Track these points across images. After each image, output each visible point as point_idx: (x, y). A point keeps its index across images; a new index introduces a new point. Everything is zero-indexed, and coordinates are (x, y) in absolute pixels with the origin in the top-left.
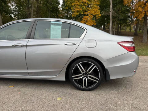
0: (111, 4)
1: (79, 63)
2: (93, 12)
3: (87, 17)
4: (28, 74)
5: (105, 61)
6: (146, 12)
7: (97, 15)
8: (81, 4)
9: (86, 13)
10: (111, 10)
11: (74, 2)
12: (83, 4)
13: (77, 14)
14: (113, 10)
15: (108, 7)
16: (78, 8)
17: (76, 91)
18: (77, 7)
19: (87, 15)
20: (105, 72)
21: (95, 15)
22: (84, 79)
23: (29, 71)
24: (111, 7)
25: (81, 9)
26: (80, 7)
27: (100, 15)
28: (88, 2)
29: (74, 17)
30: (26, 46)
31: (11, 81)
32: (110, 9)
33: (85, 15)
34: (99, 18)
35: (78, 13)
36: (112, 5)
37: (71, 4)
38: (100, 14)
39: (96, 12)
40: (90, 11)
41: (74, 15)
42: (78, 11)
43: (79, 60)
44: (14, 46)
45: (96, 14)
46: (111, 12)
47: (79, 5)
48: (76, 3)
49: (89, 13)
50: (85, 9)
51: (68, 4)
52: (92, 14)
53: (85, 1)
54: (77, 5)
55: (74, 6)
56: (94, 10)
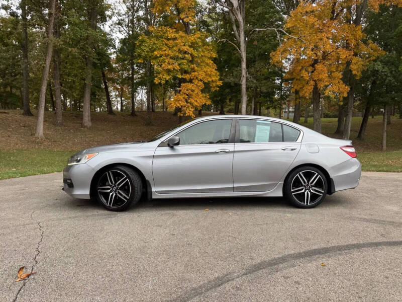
0: (245, 60)
1: (301, 173)
2: (204, 74)
3: (190, 86)
6: (317, 82)
7: (213, 81)
8: (177, 54)
9: (187, 77)
10: (244, 72)
11: (160, 49)
12: (180, 56)
13: (167, 78)
14: (249, 72)
15: (237, 67)
16: (169, 64)
18: (166, 61)
19: (191, 81)
21: (209, 82)
23: (236, 185)
24: (244, 65)
25: (178, 68)
26: (174, 61)
27: (220, 83)
28: (193, 51)
29: (160, 84)
30: (234, 152)
32: (241, 70)
33: (184, 81)
34: (218, 89)
35: (169, 75)
36: (246, 63)
37: (153, 52)
38: (220, 79)
39: (210, 76)
40: (196, 73)
41: (160, 79)
42: (168, 71)
43: (300, 169)
44: (216, 153)
45: (210, 80)
46: (245, 78)
47: (171, 57)
48: (165, 50)
49: (195, 76)
50: (186, 67)
51: (144, 51)
52: (201, 80)
53: (185, 48)
54: (167, 56)
55: (160, 59)
56: (205, 69)
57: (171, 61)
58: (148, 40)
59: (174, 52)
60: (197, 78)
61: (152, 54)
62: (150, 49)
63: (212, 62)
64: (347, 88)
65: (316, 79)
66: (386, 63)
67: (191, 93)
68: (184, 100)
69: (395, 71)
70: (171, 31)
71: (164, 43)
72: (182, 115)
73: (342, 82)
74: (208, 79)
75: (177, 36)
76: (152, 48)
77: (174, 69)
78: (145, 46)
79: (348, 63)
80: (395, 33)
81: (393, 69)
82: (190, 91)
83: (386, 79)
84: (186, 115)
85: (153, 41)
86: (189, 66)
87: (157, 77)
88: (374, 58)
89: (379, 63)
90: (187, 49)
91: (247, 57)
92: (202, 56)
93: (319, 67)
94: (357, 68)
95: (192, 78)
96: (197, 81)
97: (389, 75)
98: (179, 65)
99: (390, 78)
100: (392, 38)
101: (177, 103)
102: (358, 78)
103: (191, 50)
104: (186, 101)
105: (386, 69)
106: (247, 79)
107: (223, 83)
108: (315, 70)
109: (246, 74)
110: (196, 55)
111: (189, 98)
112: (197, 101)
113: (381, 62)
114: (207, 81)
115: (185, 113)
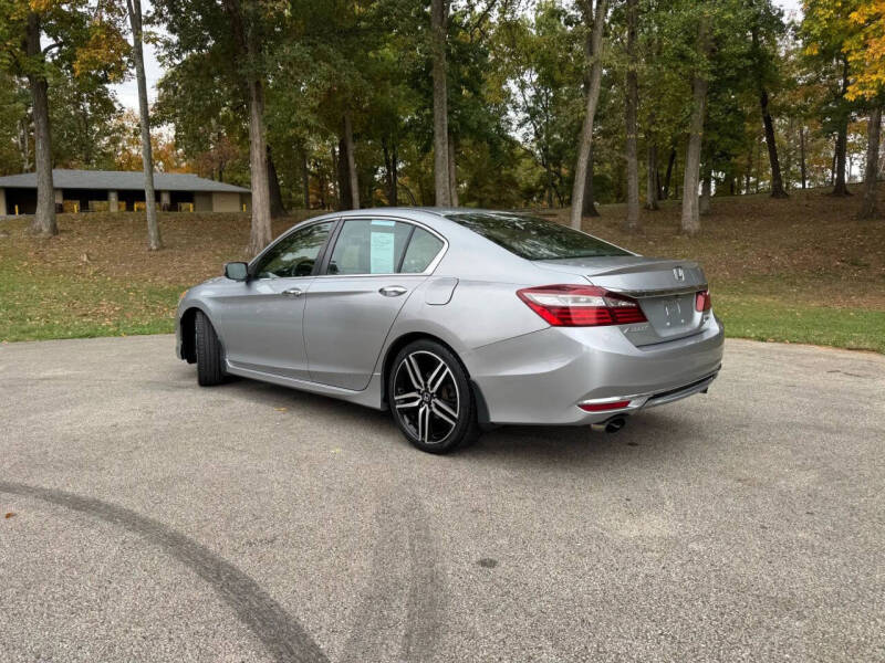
4: (310, 376)
5: (470, 354)
17: (401, 446)
20: (473, 397)
22: (421, 410)
31: (295, 399)
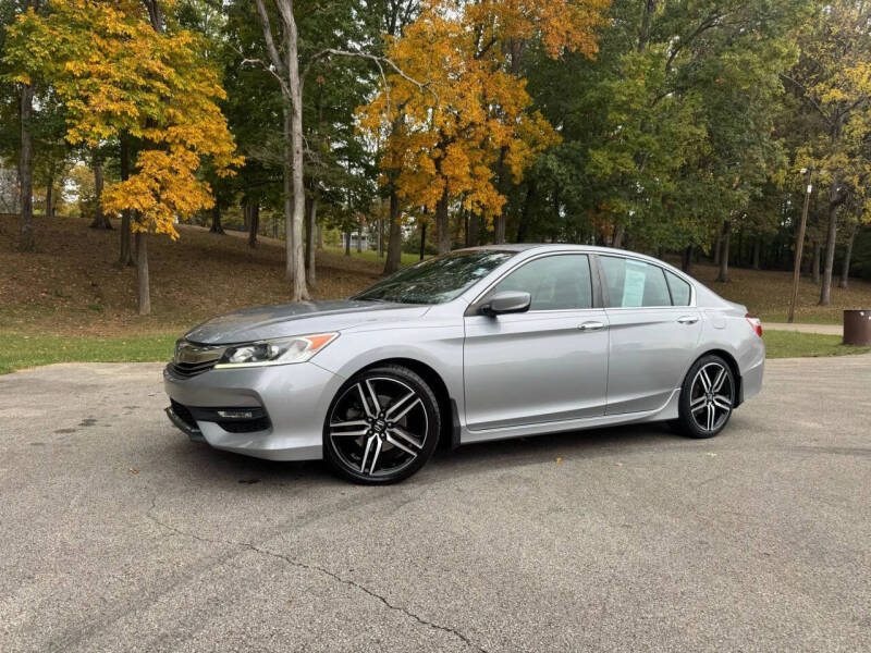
0: (300, 114)
2: (200, 135)
3: (163, 158)
6: (450, 181)
7: (222, 154)
8: (134, 77)
9: (156, 135)
10: (298, 143)
11: (82, 57)
12: (141, 82)
16: (110, 98)
18: (102, 89)
19: (164, 146)
21: (212, 156)
22: (709, 407)
24: (298, 126)
25: (134, 111)
26: (125, 94)
27: (240, 161)
28: (174, 75)
30: (610, 327)
32: (291, 137)
33: (148, 144)
34: (234, 173)
35: (109, 125)
37: (61, 61)
38: (240, 152)
39: (215, 140)
40: (180, 130)
41: (82, 135)
42: (108, 117)
45: (215, 149)
46: (300, 156)
47: (115, 82)
48: (98, 63)
49: (176, 137)
50: (154, 112)
51: (35, 57)
52: (192, 149)
53: (155, 65)
54: (104, 77)
55: (82, 81)
56: (203, 123)
57: (116, 92)
58: (46, 29)
59: (124, 70)
60: (183, 142)
61: (60, 66)
62: (52, 53)
63: (219, 110)
64: (502, 199)
65: (449, 174)
66: (563, 158)
67: (170, 177)
68: (150, 194)
69: (577, 175)
70: (114, 15)
71: (93, 43)
72: (142, 230)
73: (492, 187)
74: (210, 147)
75: (131, 31)
76: (58, 50)
77: (124, 113)
78: (38, 43)
79: (505, 149)
80: (578, 106)
81: (574, 172)
82: (166, 171)
83: (562, 188)
84: (157, 231)
85: (62, 32)
86: (162, 110)
87: (72, 126)
88: (545, 147)
89: (553, 157)
90: (161, 69)
91: (303, 108)
92: (194, 90)
93: (455, 151)
94: (517, 162)
95: (168, 140)
96: (182, 149)
97: (569, 181)
98: (138, 104)
99: (568, 187)
100: (573, 112)
101: (131, 198)
102: (517, 182)
103: (169, 72)
104: (157, 197)
105: (563, 170)
106: (306, 158)
107: (246, 161)
108: (446, 155)
109: (304, 147)
110: (181, 86)
111: (162, 188)
112: (183, 199)
113: (556, 154)
114: (208, 153)
115: (153, 226)
